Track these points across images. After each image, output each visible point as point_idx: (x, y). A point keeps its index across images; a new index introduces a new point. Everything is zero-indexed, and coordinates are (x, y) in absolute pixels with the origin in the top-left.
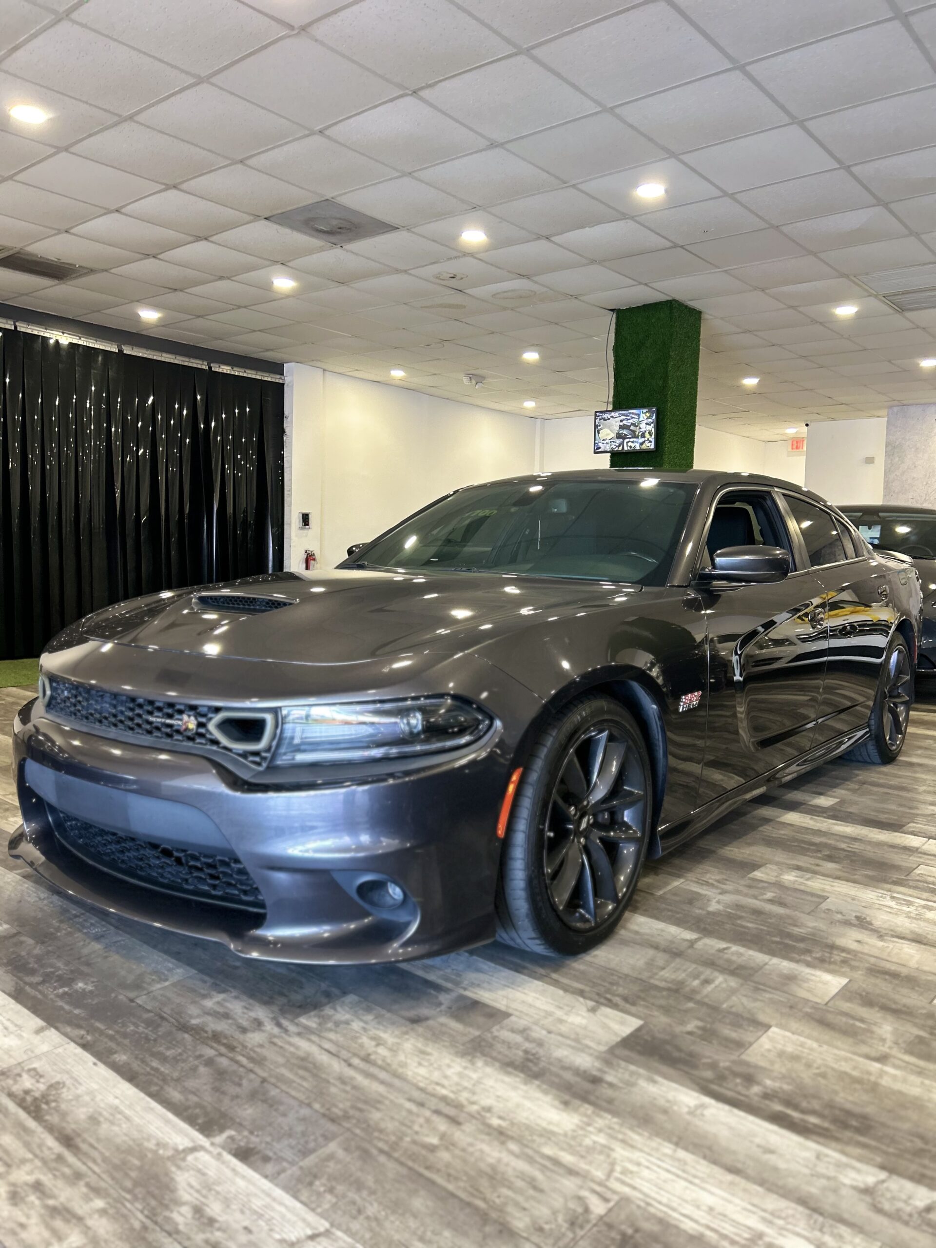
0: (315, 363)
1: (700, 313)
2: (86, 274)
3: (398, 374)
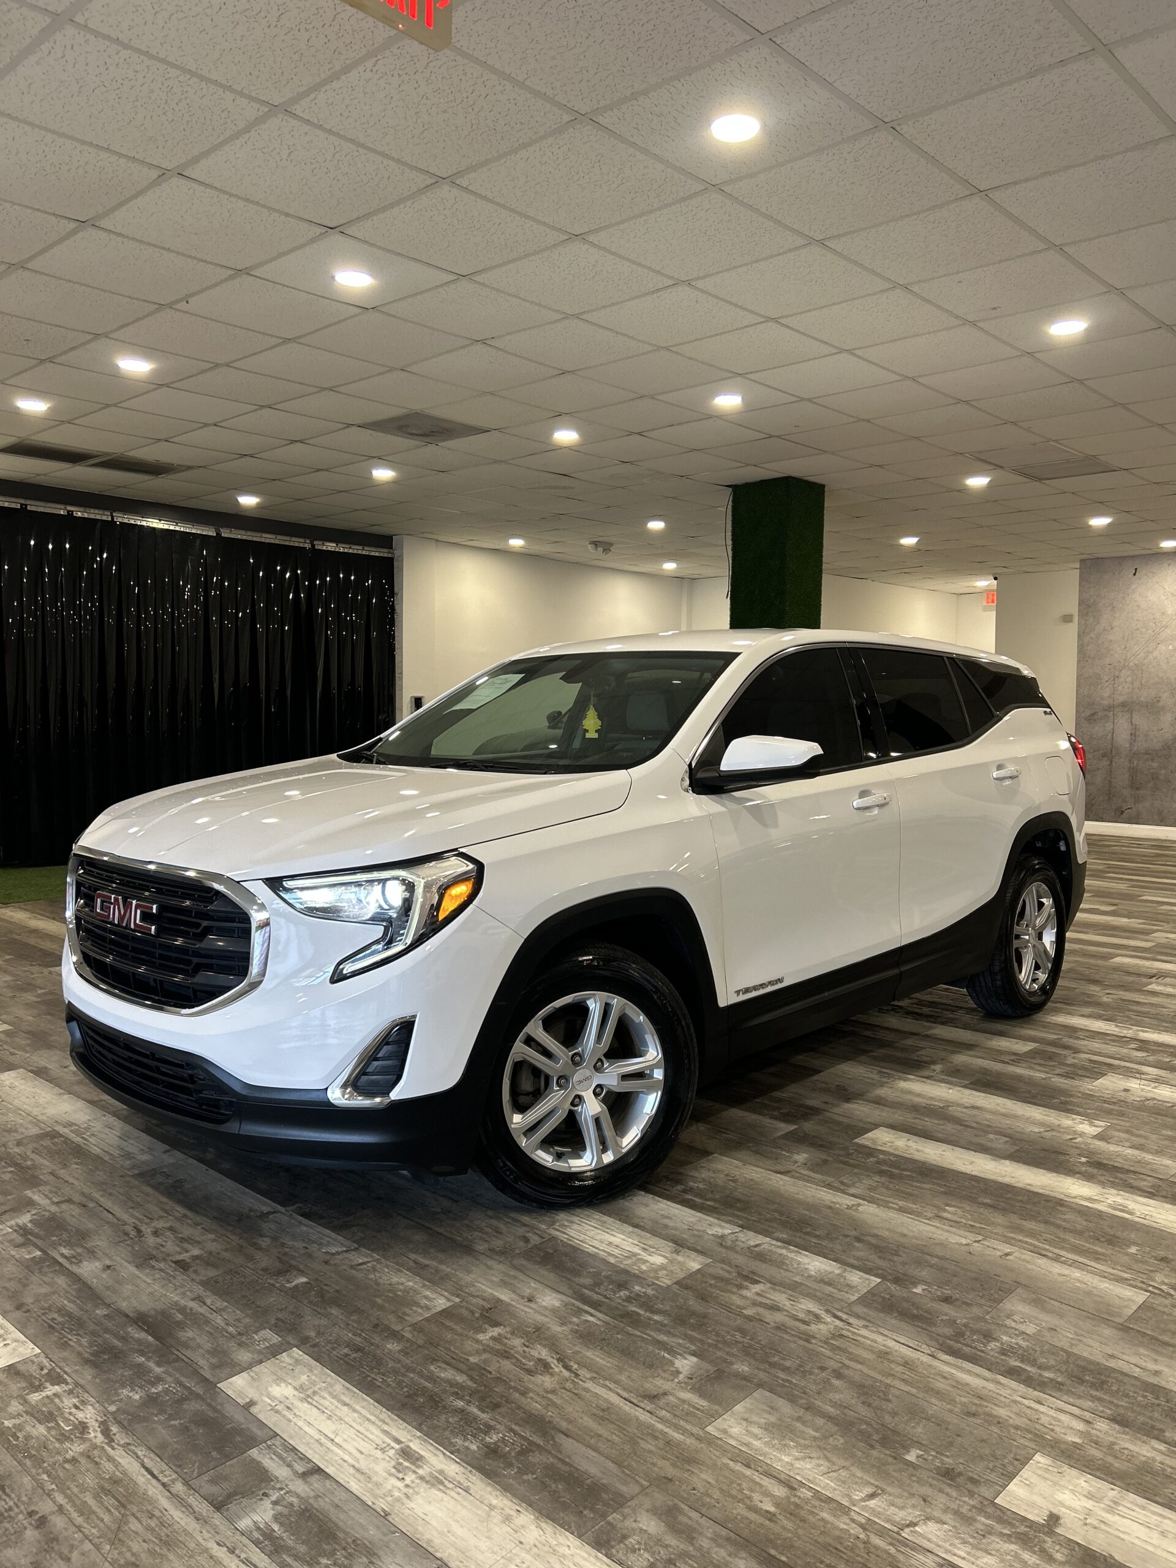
0: (426, 535)
1: (823, 486)
2: (183, 471)
3: (516, 543)
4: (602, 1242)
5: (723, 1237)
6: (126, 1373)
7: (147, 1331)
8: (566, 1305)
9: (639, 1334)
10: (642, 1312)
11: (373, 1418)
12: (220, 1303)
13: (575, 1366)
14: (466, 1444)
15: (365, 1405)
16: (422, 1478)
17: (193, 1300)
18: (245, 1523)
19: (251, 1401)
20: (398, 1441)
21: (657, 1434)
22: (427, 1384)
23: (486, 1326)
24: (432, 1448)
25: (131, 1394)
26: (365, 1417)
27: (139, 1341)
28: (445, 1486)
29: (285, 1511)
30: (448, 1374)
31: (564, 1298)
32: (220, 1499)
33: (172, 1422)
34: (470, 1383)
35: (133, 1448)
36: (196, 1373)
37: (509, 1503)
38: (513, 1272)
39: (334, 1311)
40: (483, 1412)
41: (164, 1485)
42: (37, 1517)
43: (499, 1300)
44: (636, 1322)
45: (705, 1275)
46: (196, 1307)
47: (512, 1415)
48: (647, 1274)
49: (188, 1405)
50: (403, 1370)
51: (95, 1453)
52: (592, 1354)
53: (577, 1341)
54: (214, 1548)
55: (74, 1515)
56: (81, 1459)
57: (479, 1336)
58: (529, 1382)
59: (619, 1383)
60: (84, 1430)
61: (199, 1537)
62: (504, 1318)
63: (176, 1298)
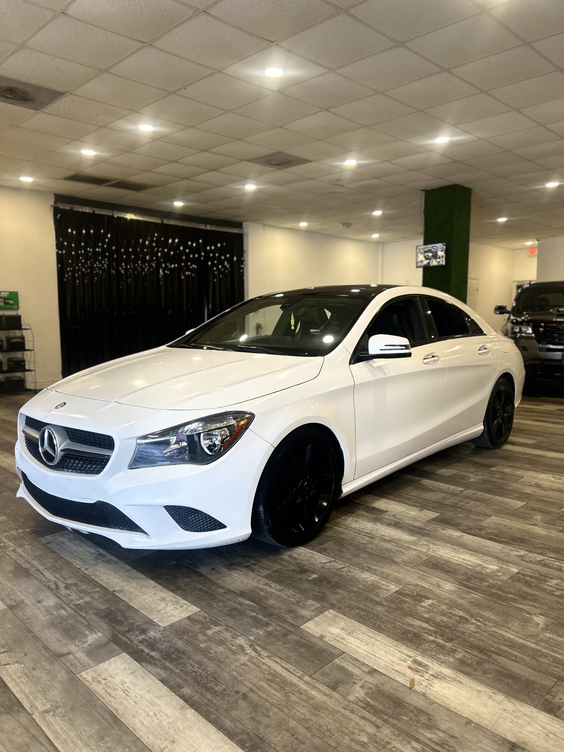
0: (259, 222)
1: (471, 189)
2: (152, 188)
3: (303, 225)
4: (459, 558)
5: (520, 556)
6: (250, 621)
7: (249, 600)
8: (459, 589)
9: (505, 604)
10: (501, 593)
11: (391, 645)
12: (278, 587)
13: (481, 620)
14: (447, 658)
16: (432, 675)
17: (265, 585)
18: (351, 698)
19: (322, 635)
20: (411, 657)
21: (545, 655)
22: (409, 628)
23: (423, 599)
24: (430, 661)
25: (258, 631)
26: (385, 644)
27: (247, 605)
28: (447, 680)
29: (370, 691)
30: (418, 623)
31: (456, 586)
32: (332, 685)
33: (287, 645)
34: (431, 628)
35: (273, 658)
36: (285, 621)
37: (487, 689)
38: (421, 573)
39: (340, 591)
40: (447, 642)
41: (299, 677)
42: (241, 694)
43: (422, 586)
44: (501, 598)
45: (523, 575)
46: (268, 589)
47: (462, 643)
48: (492, 575)
49: (291, 637)
50: (392, 621)
51: (254, 660)
52: (487, 614)
53: (474, 607)
54: (343, 711)
55: (260, 693)
56: (249, 663)
57: (422, 604)
58: (461, 627)
59: (509, 628)
60: (242, 648)
61: (331, 704)
62: (430, 595)
63: (256, 584)
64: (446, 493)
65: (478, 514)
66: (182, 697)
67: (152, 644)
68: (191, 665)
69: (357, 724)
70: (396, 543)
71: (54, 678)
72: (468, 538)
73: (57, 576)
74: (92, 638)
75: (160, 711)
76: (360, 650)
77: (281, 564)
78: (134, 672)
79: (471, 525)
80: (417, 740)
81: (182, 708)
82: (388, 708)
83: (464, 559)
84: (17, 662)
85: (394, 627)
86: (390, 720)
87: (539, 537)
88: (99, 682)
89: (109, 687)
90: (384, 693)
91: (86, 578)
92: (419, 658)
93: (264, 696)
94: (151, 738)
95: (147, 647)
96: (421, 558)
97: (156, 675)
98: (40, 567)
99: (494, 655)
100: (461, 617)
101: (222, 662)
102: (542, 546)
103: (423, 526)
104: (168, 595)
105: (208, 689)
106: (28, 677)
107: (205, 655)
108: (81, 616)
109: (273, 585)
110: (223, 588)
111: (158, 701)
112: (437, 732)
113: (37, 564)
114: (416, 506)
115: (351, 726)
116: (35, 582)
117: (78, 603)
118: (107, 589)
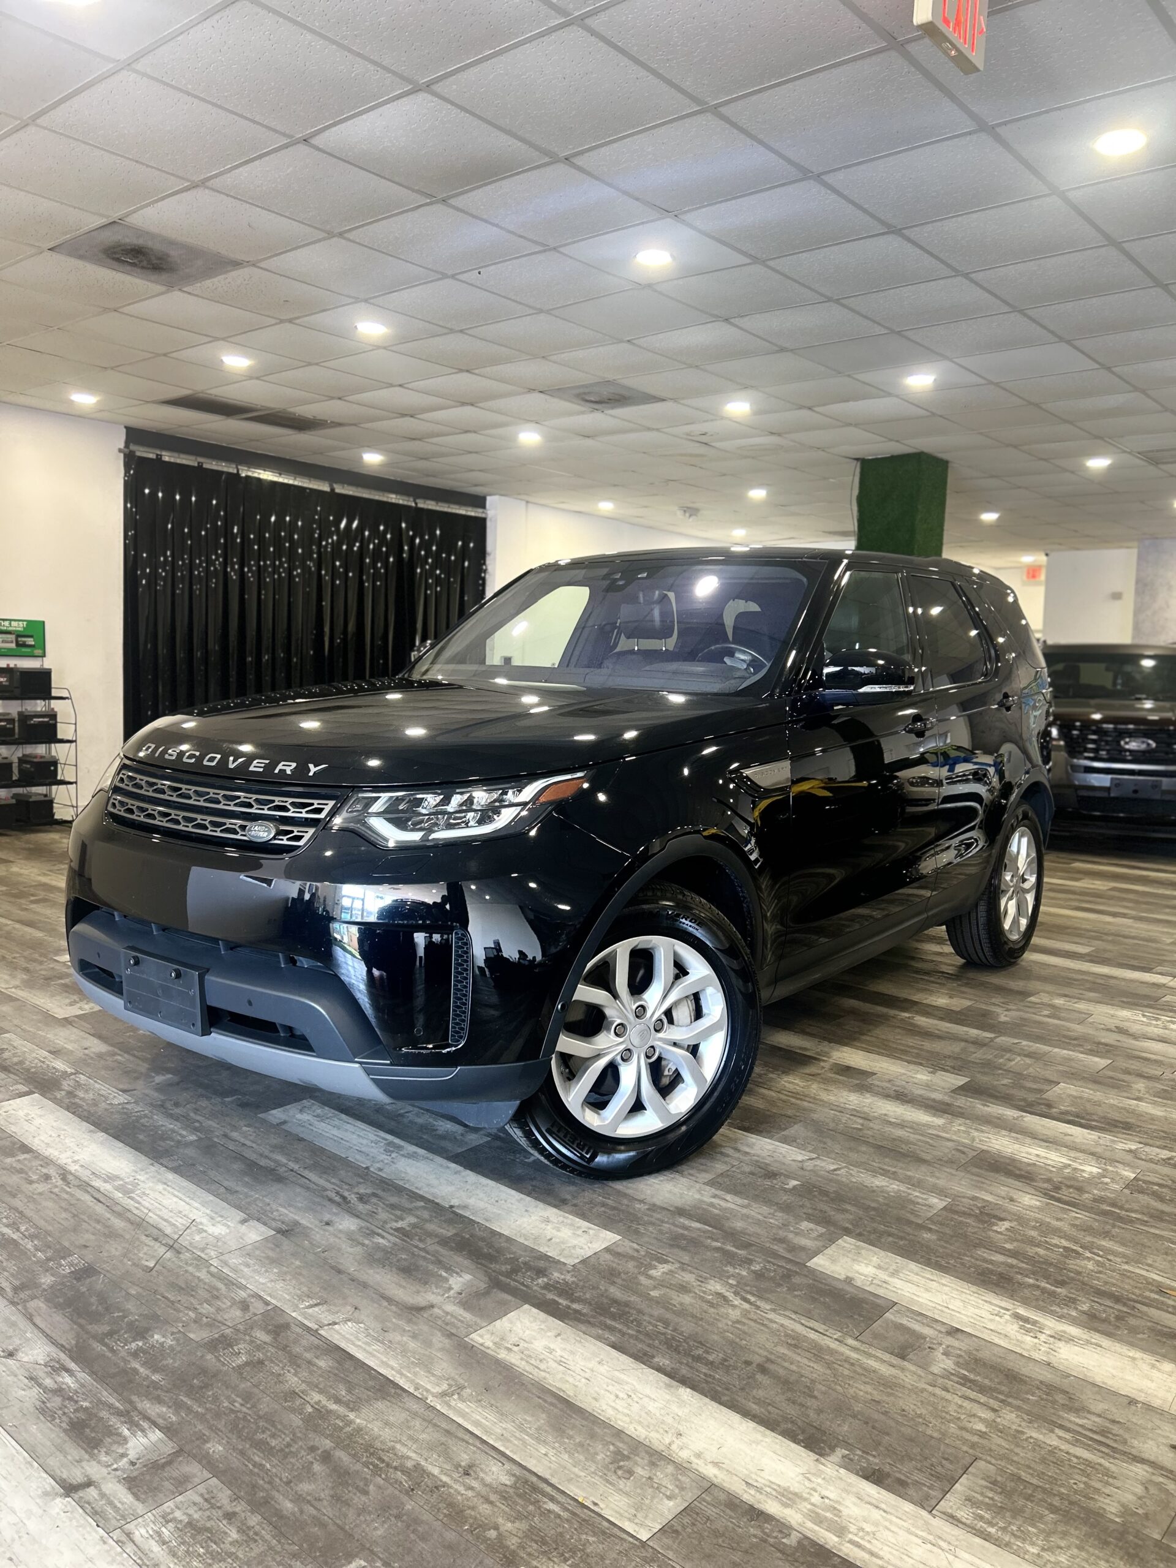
1: (947, 462)
2: (332, 427)
3: (606, 507)
4: (1030, 1155)
5: (1130, 1151)
6: (716, 1255)
7: (698, 1221)
8: (1047, 1204)
9: (1131, 1228)
10: (1118, 1211)
11: (967, 1292)
12: (739, 1201)
13: (1101, 1253)
14: (1065, 1311)
15: (946, 1279)
16: (1052, 1336)
17: (714, 1197)
18: (935, 1369)
19: (847, 1277)
20: (1008, 1310)
22: (986, 1265)
23: (993, 1220)
24: (1039, 1315)
25: (737, 1271)
26: (958, 1290)
27: (699, 1229)
28: (1078, 1343)
29: (961, 1360)
30: (999, 1258)
31: (1040, 1199)
32: (896, 1351)
33: (796, 1293)
34: (1024, 1265)
35: (783, 1313)
36: (775, 1255)
37: (1145, 1356)
38: (975, 1178)
39: (848, 1207)
40: (1056, 1287)
41: (838, 1340)
42: (754, 1365)
43: (985, 1200)
44: (1120, 1218)
45: (1145, 1182)
46: (723, 1203)
47: (1083, 1289)
48: (1093, 1181)
49: (797, 1280)
50: (956, 1255)
51: (752, 1316)
52: (1105, 1243)
53: (1083, 1233)
54: (930, 1389)
55: (786, 1364)
56: (744, 1320)
57: (995, 1228)
58: (1073, 1264)
59: (1150, 1265)
60: (725, 1298)
61: (908, 1379)
62: (1002, 1215)
63: (697, 1196)
64: (966, 1041)
65: (1035, 1079)
66: (659, 1369)
67: (565, 1290)
68: (649, 1323)
69: (961, 1406)
70: (912, 1128)
71: (428, 1344)
72: (1031, 1121)
73: (333, 1180)
74: (458, 1282)
75: (635, 1391)
76: (920, 1300)
77: (726, 1163)
78: (559, 1335)
79: (1031, 1097)
80: (1061, 1427)
81: (668, 1386)
82: (999, 1383)
83: (1038, 1155)
84: (349, 1320)
85: (962, 1264)
86: (1010, 1400)
87: (1153, 1119)
88: (509, 1350)
89: (530, 1356)
90: (985, 1364)
91: (387, 1184)
92: (1022, 1311)
93: (794, 1368)
94: (639, 1428)
95: (560, 1296)
96: (964, 1153)
97: (599, 1338)
98: (292, 1165)
99: (1138, 1306)
100: (1065, 1248)
101: (701, 1319)
102: (1163, 1134)
103: (947, 1099)
104: (551, 1212)
105: (698, 1359)
106: (383, 1343)
107: (667, 1309)
108: (416, 1247)
109: (729, 1197)
110: (642, 1201)
111: (622, 1376)
112: (1089, 1416)
113: (285, 1161)
114: (921, 1064)
115: (952, 1409)
116: (298, 1190)
117: (400, 1224)
118: (437, 1204)
